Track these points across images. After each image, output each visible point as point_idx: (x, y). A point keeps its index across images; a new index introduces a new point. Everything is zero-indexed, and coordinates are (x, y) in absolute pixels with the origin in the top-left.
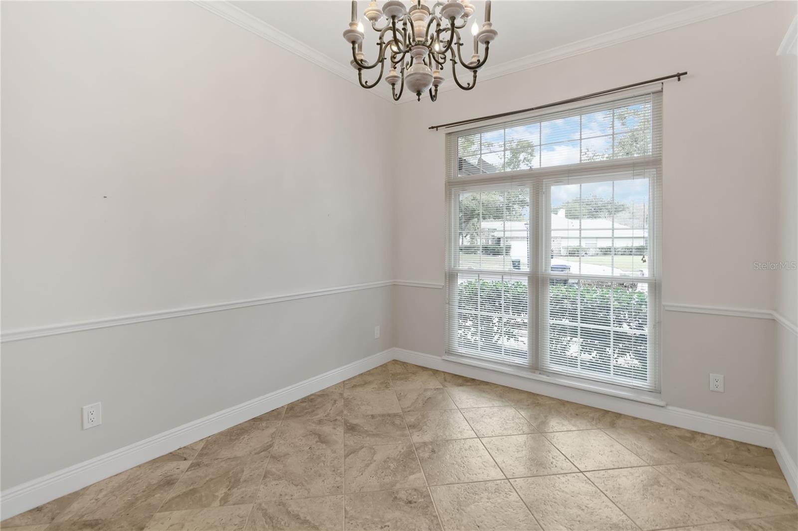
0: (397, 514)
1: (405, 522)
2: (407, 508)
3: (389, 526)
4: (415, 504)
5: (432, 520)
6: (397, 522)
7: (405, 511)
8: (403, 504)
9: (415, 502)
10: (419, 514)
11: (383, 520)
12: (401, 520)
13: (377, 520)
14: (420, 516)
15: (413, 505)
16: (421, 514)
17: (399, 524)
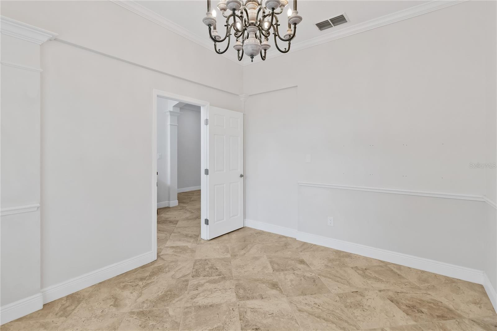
0: (265, 322)
1: (259, 316)
2: (259, 325)
3: (269, 314)
4: (254, 328)
5: (244, 317)
6: (265, 317)
7: (260, 323)
8: (261, 328)
9: (253, 329)
10: (251, 321)
11: (272, 318)
12: (262, 318)
13: (277, 318)
14: (251, 320)
15: (255, 327)
16: (250, 321)
17: (263, 316)
